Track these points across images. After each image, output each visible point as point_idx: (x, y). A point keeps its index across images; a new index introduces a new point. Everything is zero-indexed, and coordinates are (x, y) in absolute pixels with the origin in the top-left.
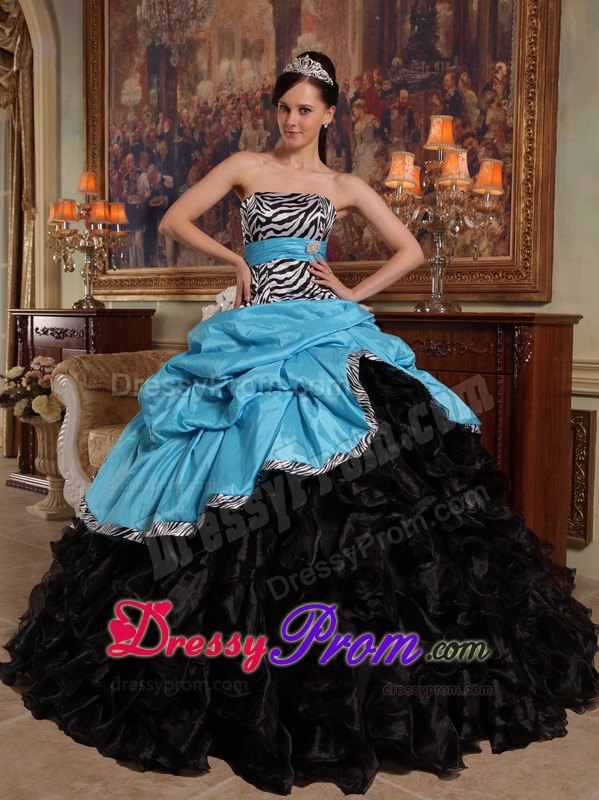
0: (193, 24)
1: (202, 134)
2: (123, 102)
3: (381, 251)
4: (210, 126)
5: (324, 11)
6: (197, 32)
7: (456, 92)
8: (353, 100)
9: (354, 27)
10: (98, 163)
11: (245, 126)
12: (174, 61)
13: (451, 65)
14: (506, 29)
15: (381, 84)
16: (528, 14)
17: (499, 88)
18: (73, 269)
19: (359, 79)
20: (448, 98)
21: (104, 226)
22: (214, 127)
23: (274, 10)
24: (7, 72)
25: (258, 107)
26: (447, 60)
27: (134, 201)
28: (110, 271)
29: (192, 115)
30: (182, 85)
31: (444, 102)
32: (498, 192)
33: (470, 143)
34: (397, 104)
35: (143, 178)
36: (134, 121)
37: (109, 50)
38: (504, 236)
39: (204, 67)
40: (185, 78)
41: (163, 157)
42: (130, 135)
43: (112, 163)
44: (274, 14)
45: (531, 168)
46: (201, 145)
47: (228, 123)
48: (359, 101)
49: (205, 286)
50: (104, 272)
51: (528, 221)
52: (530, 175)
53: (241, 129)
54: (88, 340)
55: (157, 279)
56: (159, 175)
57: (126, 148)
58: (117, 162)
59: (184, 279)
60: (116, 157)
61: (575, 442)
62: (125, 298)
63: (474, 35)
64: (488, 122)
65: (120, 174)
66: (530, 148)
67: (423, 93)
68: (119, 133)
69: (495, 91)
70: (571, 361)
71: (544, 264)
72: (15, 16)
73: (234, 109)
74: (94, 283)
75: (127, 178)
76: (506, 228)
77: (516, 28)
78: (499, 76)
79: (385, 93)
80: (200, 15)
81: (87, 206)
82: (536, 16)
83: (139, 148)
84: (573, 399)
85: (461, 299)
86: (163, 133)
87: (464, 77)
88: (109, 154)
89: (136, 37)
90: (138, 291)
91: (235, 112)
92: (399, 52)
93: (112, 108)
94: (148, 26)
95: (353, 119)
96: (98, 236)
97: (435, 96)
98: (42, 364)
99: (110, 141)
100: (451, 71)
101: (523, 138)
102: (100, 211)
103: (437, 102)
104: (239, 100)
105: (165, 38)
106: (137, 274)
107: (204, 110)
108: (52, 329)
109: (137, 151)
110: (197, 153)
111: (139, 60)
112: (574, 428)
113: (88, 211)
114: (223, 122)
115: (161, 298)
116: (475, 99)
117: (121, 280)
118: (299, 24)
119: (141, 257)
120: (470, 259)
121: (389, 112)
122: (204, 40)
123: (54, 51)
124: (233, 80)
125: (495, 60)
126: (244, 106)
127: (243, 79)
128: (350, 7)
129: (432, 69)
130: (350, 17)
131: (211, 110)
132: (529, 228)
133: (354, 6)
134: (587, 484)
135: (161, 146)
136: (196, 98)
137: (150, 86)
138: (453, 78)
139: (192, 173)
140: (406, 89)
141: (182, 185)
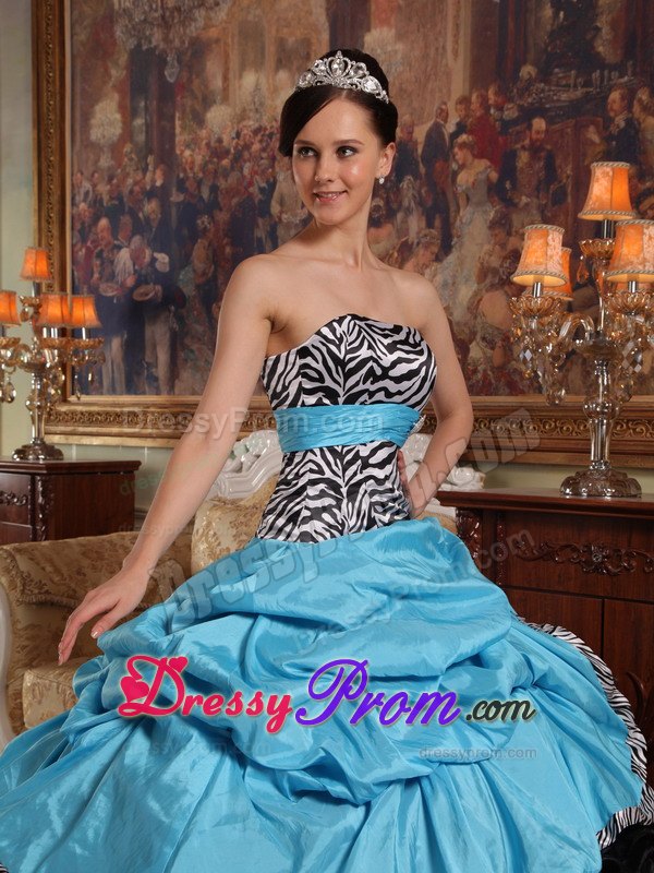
0: (200, 14)
1: (214, 189)
2: (93, 137)
3: (498, 379)
4: (226, 176)
6: (206, 27)
7: (629, 122)
8: (454, 136)
9: (457, 17)
10: (56, 231)
11: (281, 178)
12: (171, 74)
13: (621, 76)
15: (500, 108)
18: (13, 399)
19: (464, 101)
20: (614, 130)
21: (62, 333)
22: (233, 179)
26: (612, 68)
27: (109, 291)
28: (73, 399)
29: (199, 159)
30: (184, 112)
31: (607, 139)
34: (527, 142)
35: (124, 256)
36: (109, 168)
37: (73, 56)
39: (218, 83)
40: (189, 102)
41: (155, 225)
42: (103, 189)
43: (76, 233)
46: (213, 207)
47: (254, 173)
48: (464, 137)
50: (65, 400)
54: (33, 510)
55: (144, 413)
56: (148, 252)
58: (84, 233)
60: (83, 223)
62: (96, 441)
65: (88, 249)
67: (572, 122)
68: (87, 185)
73: (264, 150)
74: (46, 413)
75: (99, 255)
79: (506, 124)
81: (35, 301)
83: (118, 209)
86: (153, 187)
87: (643, 95)
88: (73, 218)
89: (112, 36)
90: (115, 430)
91: (264, 155)
92: (531, 56)
93: (77, 148)
94: (131, 19)
95: (454, 166)
96: (52, 347)
97: (591, 129)
99: (73, 199)
100: (621, 86)
102: (54, 309)
103: (596, 138)
105: (157, 37)
106: (114, 405)
107: (217, 152)
109: (114, 214)
110: (205, 218)
111: (117, 74)
113: (37, 308)
114: (246, 171)
115: (149, 443)
117: (90, 413)
118: (367, 14)
119: (120, 377)
121: (513, 155)
122: (217, 41)
124: (262, 104)
127: (278, 102)
129: (587, 84)
131: (227, 152)
135: (151, 208)
136: (203, 133)
137: (134, 113)
138: (623, 98)
139: (199, 251)
140: (542, 116)
141: (182, 267)
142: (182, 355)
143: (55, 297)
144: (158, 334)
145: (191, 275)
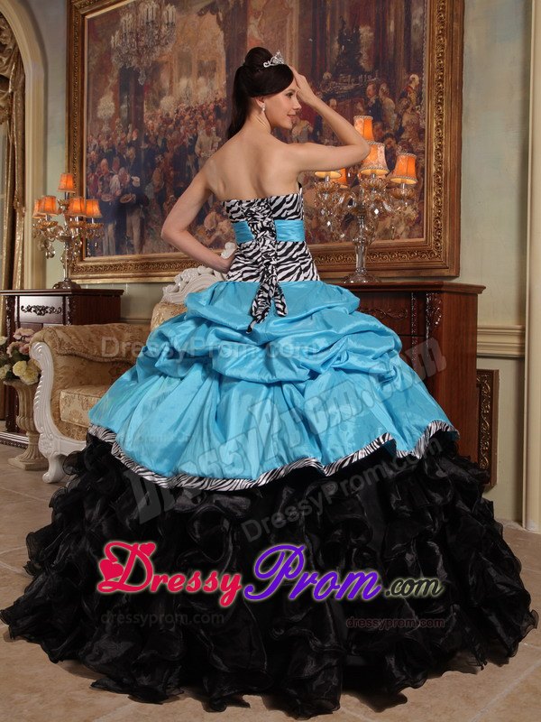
0: (158, 49)
1: (165, 141)
2: (99, 116)
4: (171, 134)
5: (266, 36)
6: (161, 56)
7: (377, 100)
9: (291, 48)
10: (77, 166)
11: (200, 133)
12: (141, 81)
14: (418, 46)
16: (436, 33)
17: (413, 96)
18: (53, 255)
20: (370, 105)
21: (81, 219)
22: (174, 135)
23: (225, 35)
24: (3, 94)
25: (211, 117)
26: (369, 73)
27: (107, 199)
28: (86, 259)
29: (156, 125)
30: (148, 100)
31: (366, 108)
32: (412, 182)
33: (389, 143)
35: (115, 180)
36: (108, 132)
37: (89, 73)
38: (419, 221)
39: (167, 85)
40: (151, 95)
41: (132, 161)
42: (104, 143)
43: (89, 168)
44: (225, 39)
45: (440, 162)
46: (164, 150)
47: (186, 131)
49: (166, 270)
50: (82, 260)
51: (439, 207)
52: (440, 168)
53: (197, 135)
55: (125, 265)
56: (128, 176)
57: (101, 154)
58: (93, 168)
59: (148, 264)
60: (93, 162)
61: (481, 398)
62: (99, 281)
63: (392, 53)
64: (404, 124)
65: (95, 176)
66: (439, 145)
67: (349, 101)
68: (95, 142)
69: (410, 98)
70: (476, 327)
71: (452, 245)
72: (11, 47)
73: (191, 119)
74: (72, 269)
75: (102, 179)
76: (420, 213)
77: (426, 45)
78: (413, 86)
80: (163, 42)
81: (66, 202)
82: (442, 35)
83: (112, 154)
84: (479, 360)
85: (382, 276)
86: (131, 141)
87: (384, 87)
88: (87, 160)
89: (110, 61)
90: (110, 275)
91: (192, 122)
92: (329, 68)
93: (90, 122)
94: (120, 52)
95: (291, 124)
96: (75, 227)
97: (359, 104)
98: (23, 334)
99: (87, 149)
100: (373, 82)
101: (434, 137)
102: (76, 206)
103: (361, 108)
104: (195, 111)
105: (134, 62)
106: (109, 261)
107: (166, 121)
108: (35, 307)
109: (109, 157)
110: (160, 157)
111: (112, 81)
112: (479, 386)
113: (67, 206)
114: (182, 131)
115: (128, 280)
116: (393, 106)
117: (96, 266)
118: (245, 47)
119: (112, 245)
120: (390, 241)
122: (167, 63)
123: (43, 75)
124: (190, 95)
125: (409, 72)
126: (200, 116)
127: (199, 94)
128: (288, 32)
129: (356, 81)
130: (288, 40)
131: (172, 121)
132: (439, 214)
133: (291, 31)
134: (491, 433)
135: (130, 152)
136: (159, 111)
137: (121, 102)
138: (374, 88)
139: (156, 174)
140: (335, 98)
141: (147, 184)
142: (147, 232)
143: (77, 199)
144: (134, 221)
145: (152, 188)
